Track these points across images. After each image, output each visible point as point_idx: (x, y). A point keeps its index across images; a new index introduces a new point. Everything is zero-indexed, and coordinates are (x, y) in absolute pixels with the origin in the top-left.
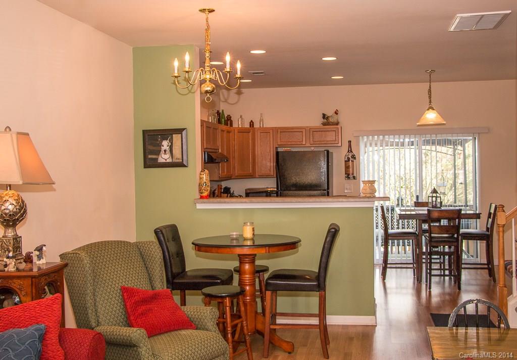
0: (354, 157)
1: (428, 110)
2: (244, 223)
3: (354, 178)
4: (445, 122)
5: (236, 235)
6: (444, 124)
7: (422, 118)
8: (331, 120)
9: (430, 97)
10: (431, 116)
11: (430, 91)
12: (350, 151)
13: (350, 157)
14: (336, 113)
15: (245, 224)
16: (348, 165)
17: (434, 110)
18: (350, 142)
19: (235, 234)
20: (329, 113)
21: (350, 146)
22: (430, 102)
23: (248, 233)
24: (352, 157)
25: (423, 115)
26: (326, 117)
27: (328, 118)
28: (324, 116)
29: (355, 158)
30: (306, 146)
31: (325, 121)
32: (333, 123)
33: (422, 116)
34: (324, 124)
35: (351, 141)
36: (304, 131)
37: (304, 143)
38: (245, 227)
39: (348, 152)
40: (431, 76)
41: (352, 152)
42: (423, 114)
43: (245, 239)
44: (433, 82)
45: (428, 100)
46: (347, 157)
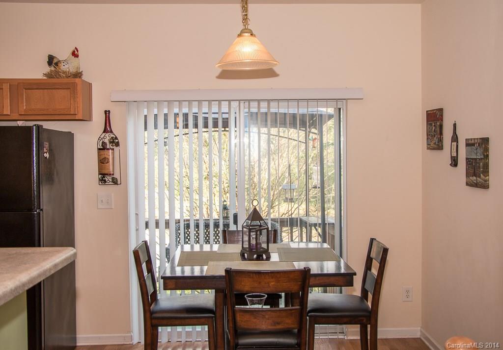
0: (115, 142)
1: (239, 35)
3: (115, 182)
7: (230, 51)
8: (64, 67)
10: (248, 49)
12: (107, 129)
13: (107, 141)
14: (75, 54)
16: (103, 157)
18: (107, 113)
20: (62, 54)
21: (108, 120)
24: (110, 142)
26: (55, 61)
27: (57, 64)
28: (51, 60)
29: (117, 144)
31: (53, 68)
34: (49, 75)
35: (109, 112)
36: (7, 87)
39: (104, 132)
41: (111, 132)
46: (101, 141)
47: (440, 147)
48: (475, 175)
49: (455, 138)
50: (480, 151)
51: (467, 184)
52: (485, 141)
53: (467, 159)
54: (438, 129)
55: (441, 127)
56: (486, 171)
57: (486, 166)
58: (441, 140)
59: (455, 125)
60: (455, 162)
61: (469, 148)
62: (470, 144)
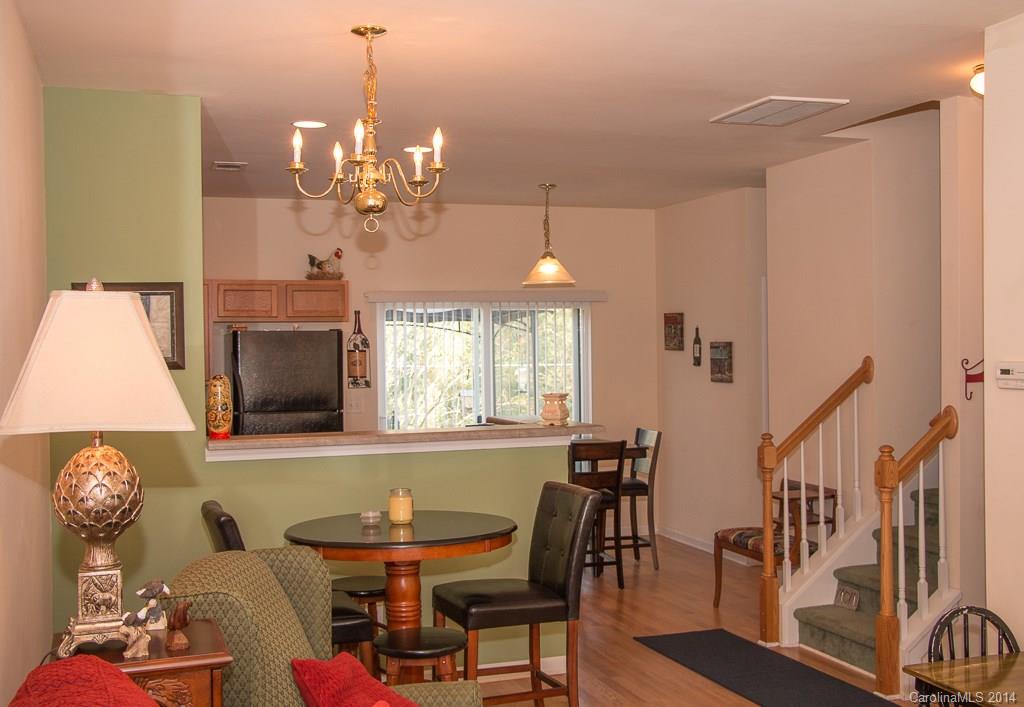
0: (365, 342)
1: (544, 257)
2: (391, 491)
3: (368, 384)
4: (573, 282)
5: (374, 518)
6: (571, 285)
7: (533, 272)
8: (328, 269)
9: (547, 235)
10: (549, 270)
11: (546, 222)
12: (358, 330)
13: (358, 343)
14: (338, 255)
15: (393, 492)
17: (554, 257)
18: (357, 314)
19: (371, 516)
20: (323, 255)
21: (358, 321)
22: (547, 243)
23: (401, 511)
24: (362, 344)
25: (533, 267)
26: (317, 262)
27: (320, 265)
28: (312, 260)
29: (368, 346)
30: (277, 320)
31: (316, 270)
32: (333, 274)
33: (532, 269)
34: (310, 277)
35: (359, 312)
36: (274, 288)
37: (274, 315)
38: (392, 499)
39: (355, 333)
40: (548, 192)
41: (361, 332)
42: (534, 264)
43: (394, 526)
44: (552, 205)
45: (543, 239)
46: (352, 343)
47: (681, 347)
48: (720, 372)
49: (697, 341)
50: (725, 352)
51: (713, 380)
52: (730, 345)
53: (712, 359)
54: (679, 332)
55: (682, 329)
56: (730, 369)
57: (730, 365)
58: (682, 342)
59: (697, 329)
60: (697, 362)
61: (714, 350)
62: (714, 346)
